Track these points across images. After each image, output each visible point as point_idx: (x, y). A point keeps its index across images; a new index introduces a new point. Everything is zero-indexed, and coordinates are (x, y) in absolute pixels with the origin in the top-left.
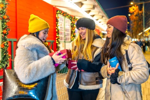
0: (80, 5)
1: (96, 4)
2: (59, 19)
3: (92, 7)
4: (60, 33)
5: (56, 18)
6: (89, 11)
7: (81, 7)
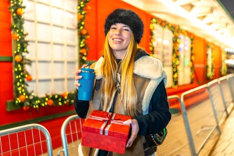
0: (189, 7)
1: (216, 4)
2: (154, 32)
3: (209, 10)
4: (155, 52)
5: (150, 30)
6: (204, 17)
7: (189, 11)
